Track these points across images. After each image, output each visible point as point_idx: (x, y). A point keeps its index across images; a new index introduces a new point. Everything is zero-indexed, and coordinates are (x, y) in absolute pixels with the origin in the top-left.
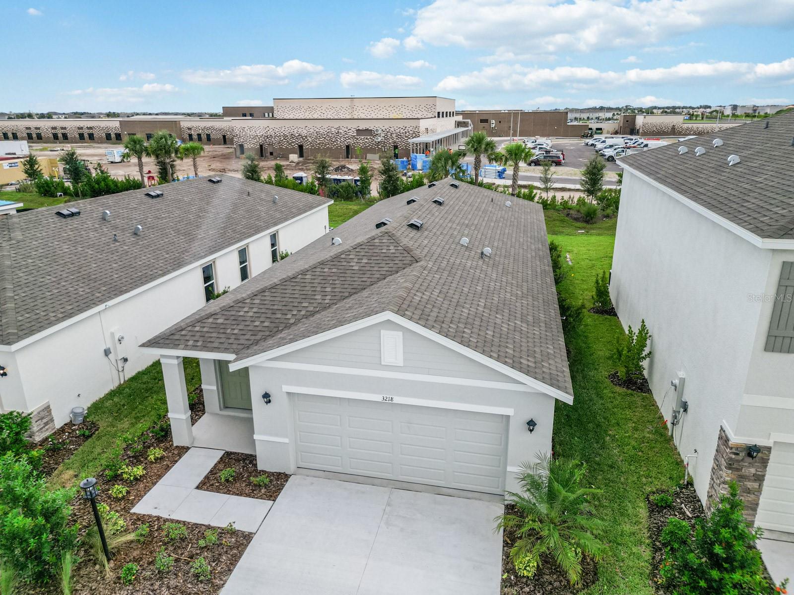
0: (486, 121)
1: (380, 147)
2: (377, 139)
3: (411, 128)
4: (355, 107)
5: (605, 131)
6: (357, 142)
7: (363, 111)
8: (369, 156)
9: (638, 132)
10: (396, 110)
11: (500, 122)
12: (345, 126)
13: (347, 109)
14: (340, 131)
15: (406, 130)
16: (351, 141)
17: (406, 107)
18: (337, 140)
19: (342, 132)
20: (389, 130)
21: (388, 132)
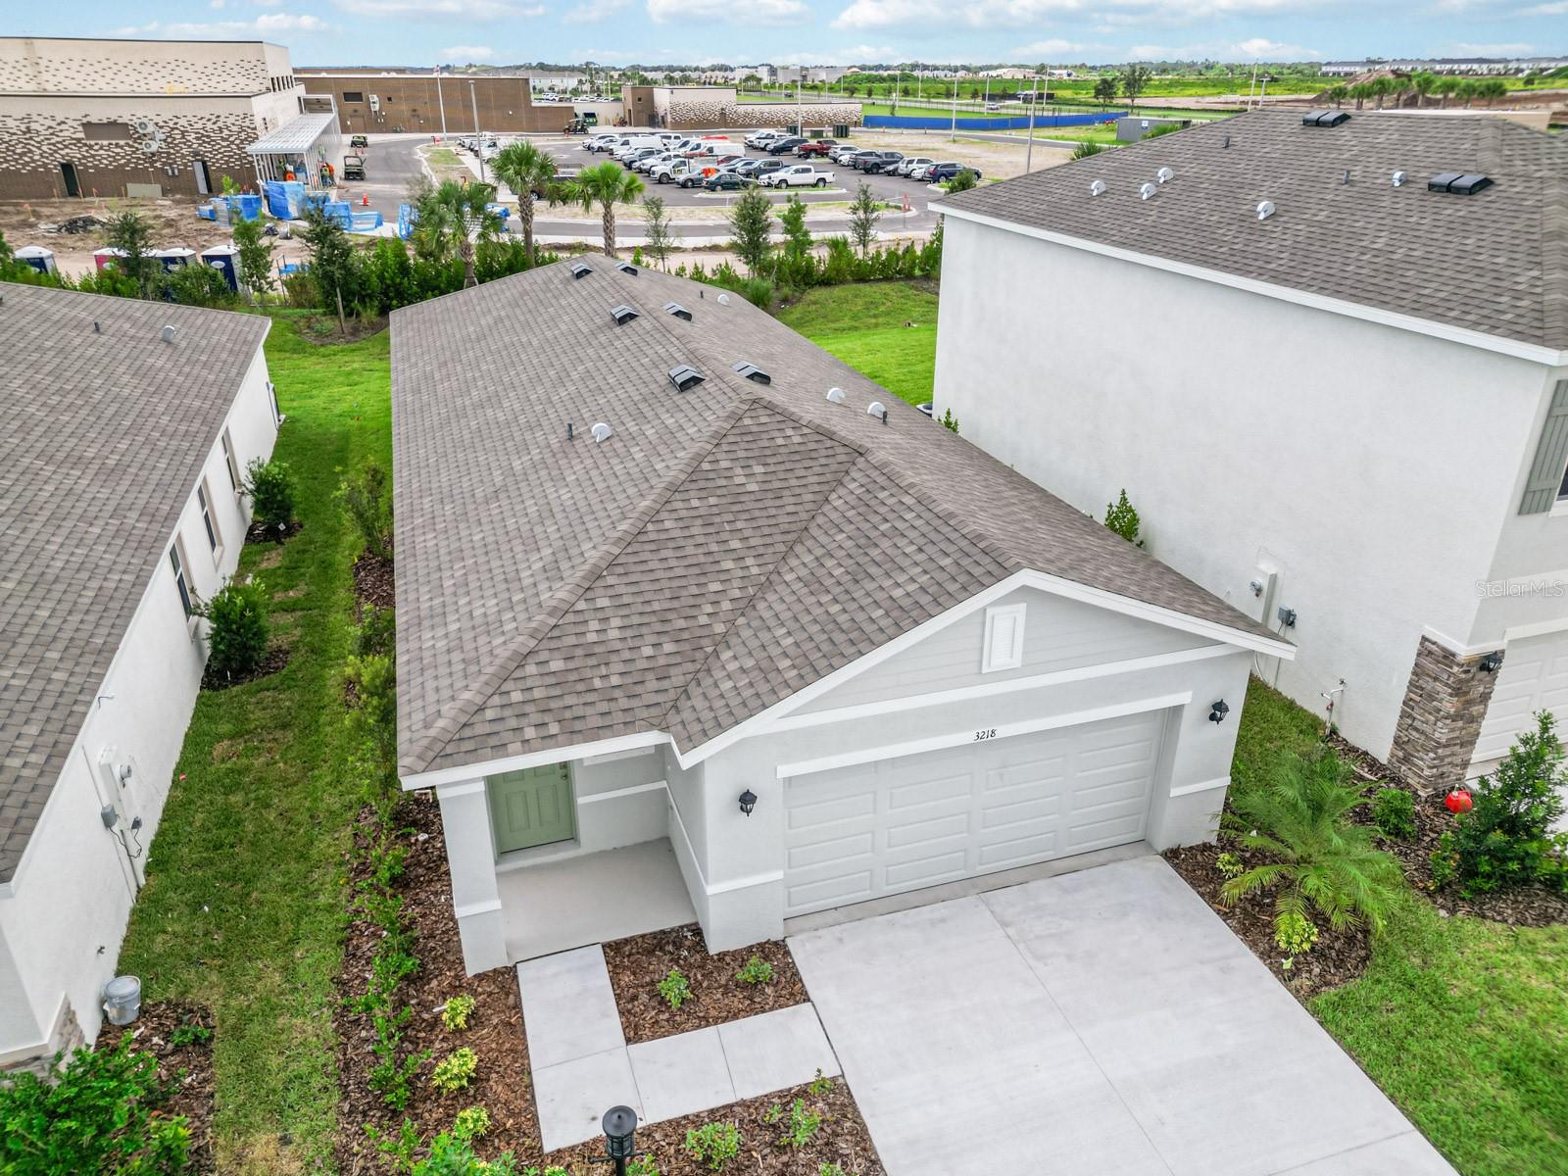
0: (357, 96)
1: (158, 165)
2: (148, 146)
3: (232, 119)
4: (43, 63)
5: (600, 119)
6: (93, 156)
7: (71, 74)
8: (133, 189)
9: (664, 122)
10: (164, 72)
11: (390, 99)
12: (43, 114)
13: (19, 66)
14: (33, 126)
15: (220, 124)
16: (74, 154)
17: (188, 65)
18: (30, 151)
19: (40, 128)
20: (176, 124)
21: (173, 129)
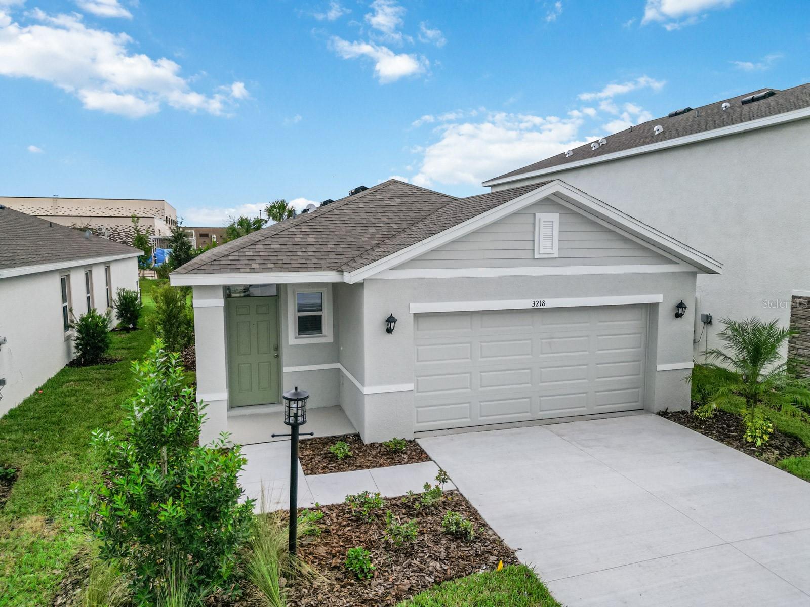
0: (206, 235)
3: (144, 228)
20: (116, 229)
21: (114, 231)
